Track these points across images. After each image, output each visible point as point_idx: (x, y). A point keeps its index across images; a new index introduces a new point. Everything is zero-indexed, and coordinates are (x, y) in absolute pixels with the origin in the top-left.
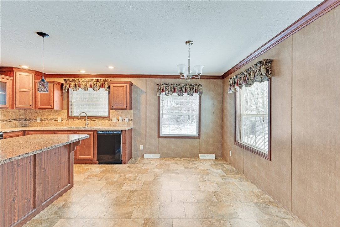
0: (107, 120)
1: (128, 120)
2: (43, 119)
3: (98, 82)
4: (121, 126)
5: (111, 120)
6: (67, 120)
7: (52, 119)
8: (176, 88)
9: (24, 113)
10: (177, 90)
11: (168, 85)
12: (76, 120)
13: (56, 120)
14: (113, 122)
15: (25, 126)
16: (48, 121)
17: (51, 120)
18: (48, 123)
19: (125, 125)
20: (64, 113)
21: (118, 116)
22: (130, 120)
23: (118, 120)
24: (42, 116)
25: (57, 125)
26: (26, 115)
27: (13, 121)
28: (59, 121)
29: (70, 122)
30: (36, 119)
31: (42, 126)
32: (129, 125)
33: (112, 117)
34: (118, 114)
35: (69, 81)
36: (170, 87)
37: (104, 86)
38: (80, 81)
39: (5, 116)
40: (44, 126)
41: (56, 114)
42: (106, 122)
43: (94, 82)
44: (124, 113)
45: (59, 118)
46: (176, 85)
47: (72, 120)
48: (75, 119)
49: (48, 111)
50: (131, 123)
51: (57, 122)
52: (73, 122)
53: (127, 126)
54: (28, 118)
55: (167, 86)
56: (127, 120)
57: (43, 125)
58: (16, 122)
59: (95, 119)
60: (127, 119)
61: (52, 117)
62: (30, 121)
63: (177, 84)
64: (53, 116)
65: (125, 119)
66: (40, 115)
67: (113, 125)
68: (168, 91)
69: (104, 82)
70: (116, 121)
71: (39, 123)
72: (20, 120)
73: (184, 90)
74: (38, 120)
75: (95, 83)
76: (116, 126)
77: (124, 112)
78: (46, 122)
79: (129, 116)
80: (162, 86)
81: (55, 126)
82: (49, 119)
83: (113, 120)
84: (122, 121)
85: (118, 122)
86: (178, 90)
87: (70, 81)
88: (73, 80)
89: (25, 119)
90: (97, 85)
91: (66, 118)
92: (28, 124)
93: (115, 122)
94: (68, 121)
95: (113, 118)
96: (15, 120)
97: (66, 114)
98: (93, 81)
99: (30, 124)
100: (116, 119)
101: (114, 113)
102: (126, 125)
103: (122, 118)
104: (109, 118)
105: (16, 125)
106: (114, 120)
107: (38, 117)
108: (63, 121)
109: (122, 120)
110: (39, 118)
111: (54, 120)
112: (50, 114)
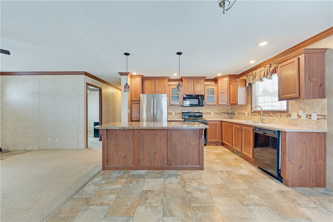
0: (285, 116)
1: (316, 117)
2: (238, 113)
3: (272, 68)
4: (305, 127)
5: (290, 115)
12: (256, 115)
13: (244, 114)
14: (293, 119)
17: (242, 114)
20: (249, 107)
21: (299, 111)
22: (321, 117)
23: (300, 116)
25: (245, 119)
27: (224, 114)
28: (246, 115)
29: (253, 117)
31: (238, 119)
32: (320, 126)
33: (291, 112)
34: (300, 108)
37: (277, 70)
38: (256, 72)
39: (218, 110)
41: (244, 109)
42: (284, 118)
43: (268, 68)
44: (309, 104)
45: (246, 112)
47: (254, 114)
49: (241, 106)
50: (324, 122)
52: (255, 116)
56: (314, 117)
58: (226, 115)
59: (272, 114)
60: (316, 114)
62: (233, 114)
64: (243, 111)
65: (311, 116)
66: (235, 110)
67: (293, 124)
70: (296, 117)
71: (237, 117)
72: (228, 114)
76: (296, 125)
77: (309, 102)
78: (240, 116)
79: (320, 109)
83: (292, 116)
84: (305, 118)
85: (299, 120)
87: (250, 76)
90: (270, 72)
91: (250, 113)
93: (296, 119)
94: (251, 115)
96: (225, 113)
97: (250, 109)
99: (233, 117)
100: (296, 114)
101: (294, 106)
102: (314, 125)
103: (305, 114)
104: (287, 113)
105: (225, 117)
106: (294, 115)
108: (248, 115)
109: (307, 117)
112: (242, 109)
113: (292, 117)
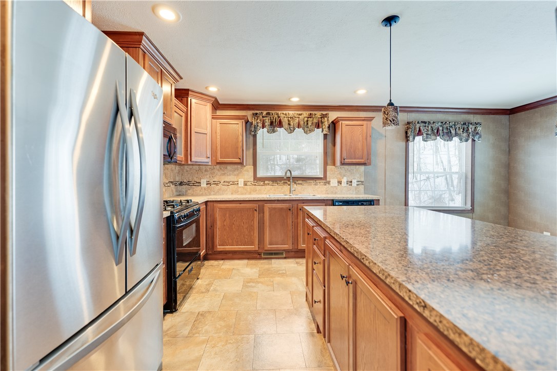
0: (321, 183)
1: (356, 183)
2: (211, 182)
3: (311, 119)
4: (344, 194)
5: (329, 183)
6: (253, 183)
7: (227, 182)
8: (441, 128)
9: (179, 171)
10: (441, 132)
11: (427, 125)
12: (268, 184)
13: (234, 183)
14: (332, 187)
15: (180, 195)
16: (220, 185)
17: (225, 184)
18: (220, 189)
19: (351, 192)
20: (248, 171)
21: (339, 176)
22: (360, 183)
23: (340, 182)
24: (210, 177)
25: (236, 192)
26: (182, 175)
27: (171, 185)
28: (239, 185)
29: (258, 188)
30: (200, 183)
31: (210, 195)
32: (358, 191)
33: (330, 178)
34: (340, 174)
35: (261, 116)
36: (430, 127)
37: (320, 125)
38: (280, 115)
39: (166, 176)
40: (214, 195)
41: (235, 173)
42: (321, 186)
43: (304, 118)
44: (350, 171)
45: (240, 180)
46: (440, 124)
47: (262, 183)
48: (268, 182)
49: (221, 169)
50: (362, 187)
51: (236, 186)
52: (264, 187)
53: (354, 193)
54: (185, 181)
55: (425, 126)
57: (212, 193)
59: (301, 182)
60: (356, 180)
61: (227, 179)
62: (188, 185)
63: (442, 123)
64: (229, 177)
65: (351, 182)
66: (207, 175)
67: (332, 192)
68: (427, 134)
69: (322, 118)
70: (336, 184)
71: (205, 189)
72: (176, 184)
73: (453, 132)
74: (204, 184)
75: (306, 119)
76: (336, 193)
77: (350, 169)
78: (217, 188)
79: (358, 175)
80: (418, 126)
81: (232, 194)
82: (222, 183)
83: (331, 183)
84: (346, 185)
85: (339, 187)
86: (443, 133)
87: (263, 117)
88: (268, 114)
89: (181, 183)
90: (307, 124)
91: (252, 179)
92: (186, 191)
93: (335, 187)
94: (255, 185)
95: (331, 180)
97: (251, 173)
98: (302, 116)
99: (189, 191)
100: (336, 181)
101: (333, 172)
102: (353, 191)
103: (347, 180)
104: (324, 179)
106: (334, 182)
107: (203, 179)
108: (246, 185)
109: (347, 184)
110: (205, 180)
111: (231, 183)
112: (224, 174)
113: (332, 185)
